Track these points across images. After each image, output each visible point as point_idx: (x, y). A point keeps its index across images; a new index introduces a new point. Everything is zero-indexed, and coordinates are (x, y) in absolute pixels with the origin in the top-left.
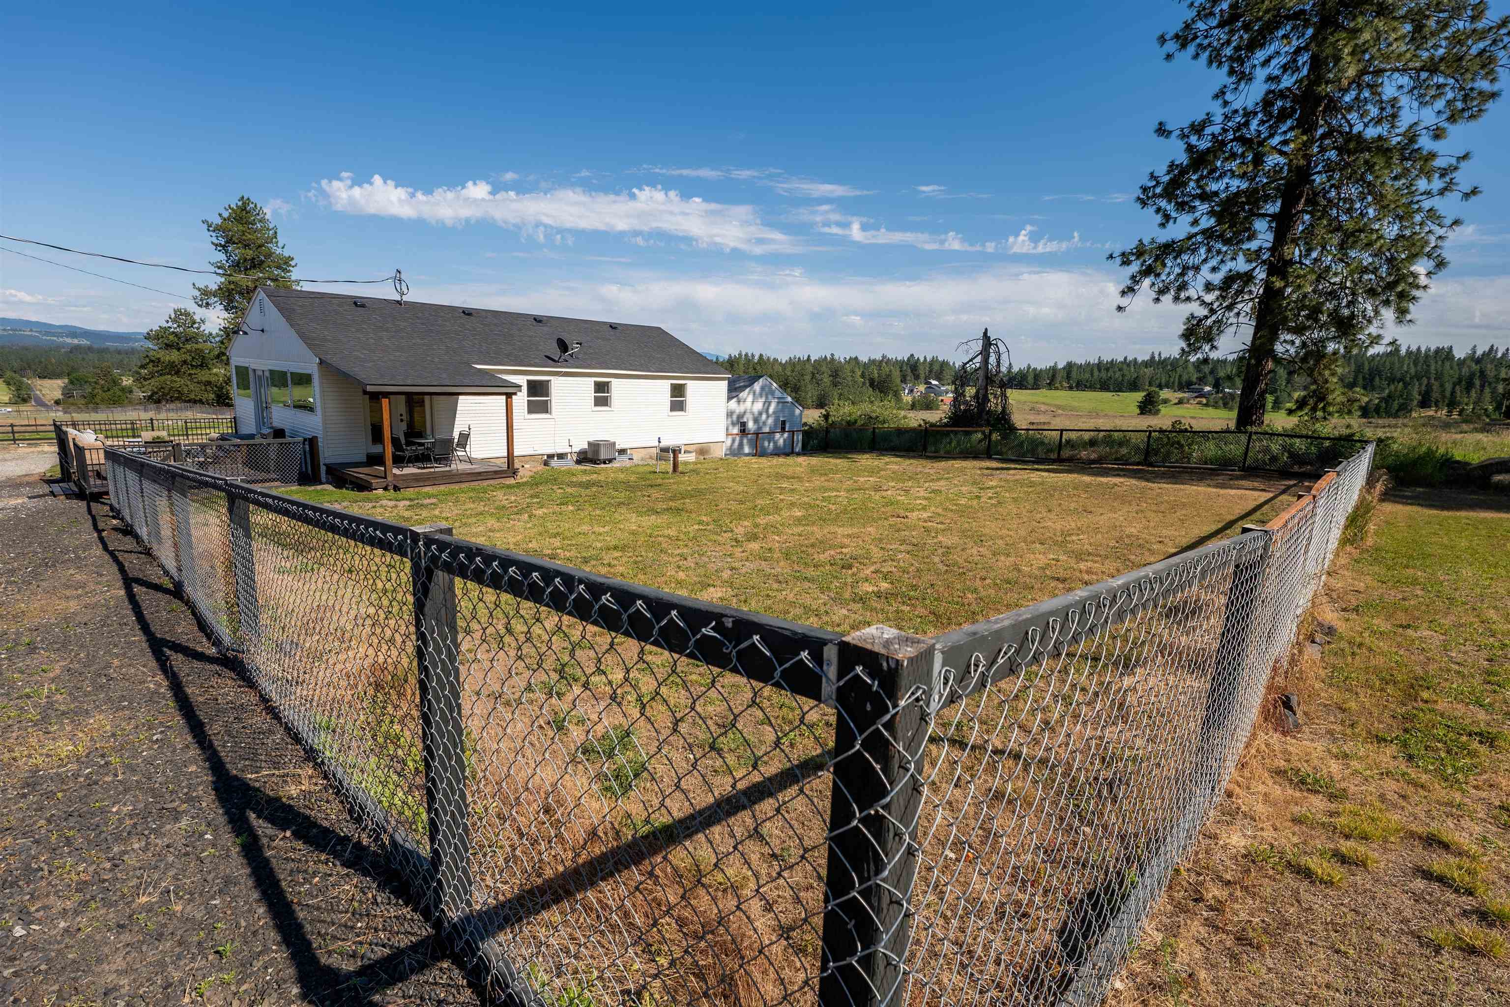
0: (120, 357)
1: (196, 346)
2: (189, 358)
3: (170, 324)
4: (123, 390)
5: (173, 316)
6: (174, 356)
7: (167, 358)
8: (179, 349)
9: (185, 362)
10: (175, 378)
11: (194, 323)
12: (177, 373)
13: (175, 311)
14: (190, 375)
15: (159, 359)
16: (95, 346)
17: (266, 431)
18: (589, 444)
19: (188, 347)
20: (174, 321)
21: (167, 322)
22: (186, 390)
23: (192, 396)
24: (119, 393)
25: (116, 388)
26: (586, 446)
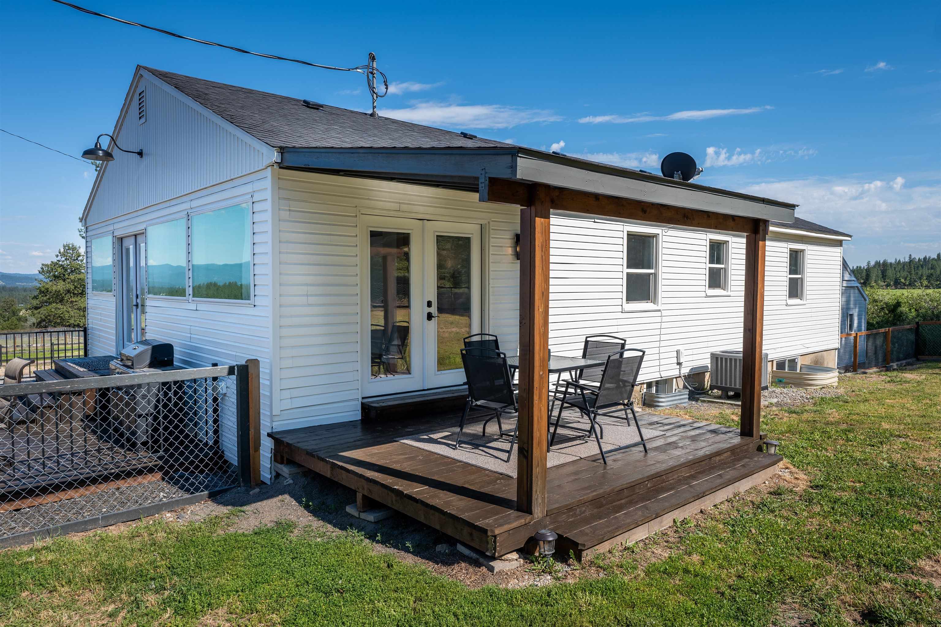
0: (25, 294)
1: (79, 276)
2: (73, 287)
3: (59, 258)
4: (20, 319)
5: (62, 250)
6: (60, 286)
7: (54, 288)
8: (64, 280)
9: (68, 291)
10: (59, 306)
11: (79, 256)
12: (61, 301)
13: (64, 247)
14: (72, 302)
15: (47, 289)
16: (8, 286)
17: (131, 350)
18: (715, 357)
19: (72, 277)
20: (63, 255)
21: (57, 256)
22: (67, 316)
23: (72, 321)
24: (16, 322)
25: (14, 318)
26: (707, 362)
